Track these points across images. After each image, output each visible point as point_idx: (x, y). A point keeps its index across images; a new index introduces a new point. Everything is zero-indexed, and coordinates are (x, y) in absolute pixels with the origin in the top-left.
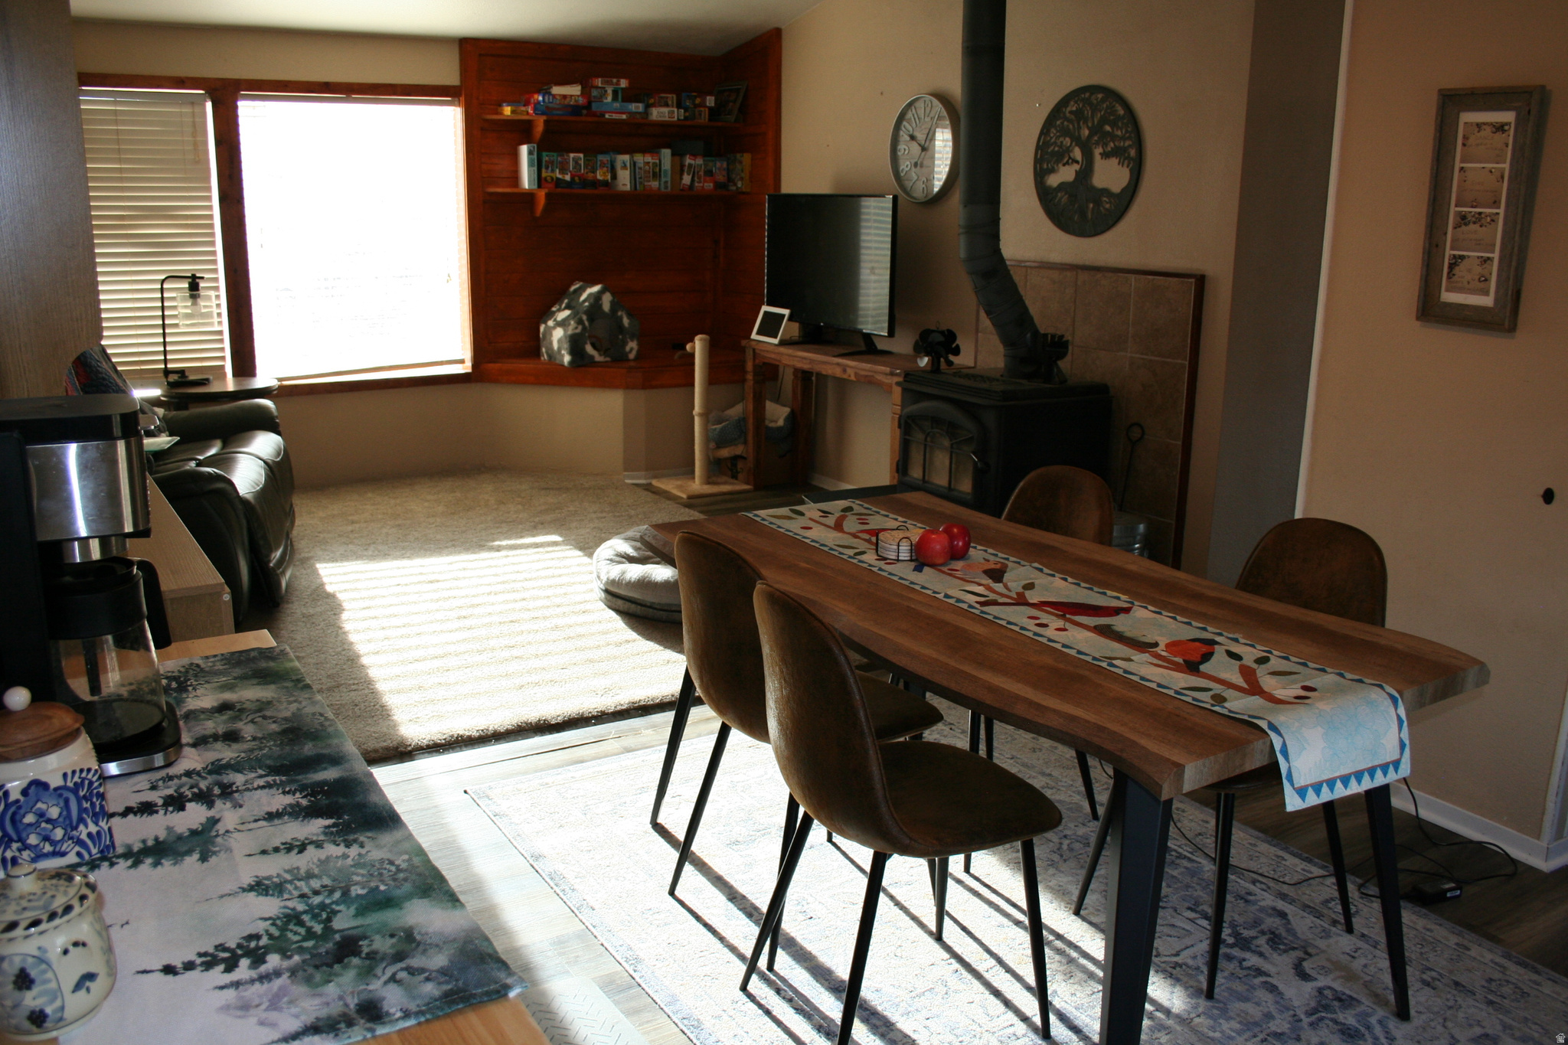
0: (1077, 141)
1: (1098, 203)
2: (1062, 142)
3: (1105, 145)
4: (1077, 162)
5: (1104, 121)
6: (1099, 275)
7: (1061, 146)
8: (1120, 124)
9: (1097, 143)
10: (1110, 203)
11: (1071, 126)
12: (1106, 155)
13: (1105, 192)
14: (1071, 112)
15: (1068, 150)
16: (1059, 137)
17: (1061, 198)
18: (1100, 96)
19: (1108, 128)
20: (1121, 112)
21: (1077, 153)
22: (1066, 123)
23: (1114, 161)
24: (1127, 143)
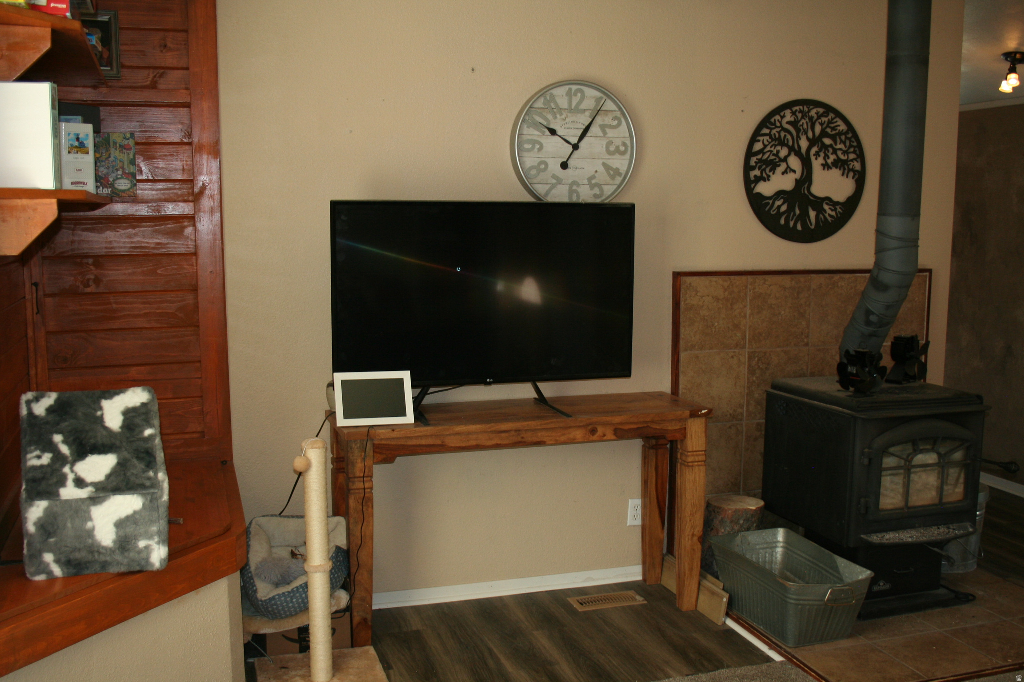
0: (795, 150)
1: (820, 211)
2: (778, 152)
3: (826, 157)
4: (794, 172)
5: (824, 134)
6: (837, 277)
7: (777, 154)
8: (843, 138)
9: (817, 155)
10: (835, 210)
11: (789, 137)
12: (826, 166)
13: (828, 199)
14: (788, 123)
15: (785, 160)
16: (776, 146)
17: (779, 207)
18: (821, 110)
19: (828, 141)
20: (843, 127)
21: (795, 162)
22: (783, 134)
23: (836, 173)
24: (852, 156)
